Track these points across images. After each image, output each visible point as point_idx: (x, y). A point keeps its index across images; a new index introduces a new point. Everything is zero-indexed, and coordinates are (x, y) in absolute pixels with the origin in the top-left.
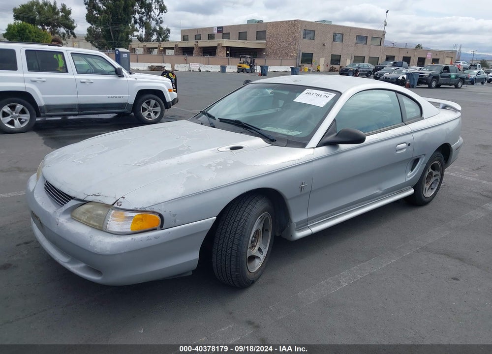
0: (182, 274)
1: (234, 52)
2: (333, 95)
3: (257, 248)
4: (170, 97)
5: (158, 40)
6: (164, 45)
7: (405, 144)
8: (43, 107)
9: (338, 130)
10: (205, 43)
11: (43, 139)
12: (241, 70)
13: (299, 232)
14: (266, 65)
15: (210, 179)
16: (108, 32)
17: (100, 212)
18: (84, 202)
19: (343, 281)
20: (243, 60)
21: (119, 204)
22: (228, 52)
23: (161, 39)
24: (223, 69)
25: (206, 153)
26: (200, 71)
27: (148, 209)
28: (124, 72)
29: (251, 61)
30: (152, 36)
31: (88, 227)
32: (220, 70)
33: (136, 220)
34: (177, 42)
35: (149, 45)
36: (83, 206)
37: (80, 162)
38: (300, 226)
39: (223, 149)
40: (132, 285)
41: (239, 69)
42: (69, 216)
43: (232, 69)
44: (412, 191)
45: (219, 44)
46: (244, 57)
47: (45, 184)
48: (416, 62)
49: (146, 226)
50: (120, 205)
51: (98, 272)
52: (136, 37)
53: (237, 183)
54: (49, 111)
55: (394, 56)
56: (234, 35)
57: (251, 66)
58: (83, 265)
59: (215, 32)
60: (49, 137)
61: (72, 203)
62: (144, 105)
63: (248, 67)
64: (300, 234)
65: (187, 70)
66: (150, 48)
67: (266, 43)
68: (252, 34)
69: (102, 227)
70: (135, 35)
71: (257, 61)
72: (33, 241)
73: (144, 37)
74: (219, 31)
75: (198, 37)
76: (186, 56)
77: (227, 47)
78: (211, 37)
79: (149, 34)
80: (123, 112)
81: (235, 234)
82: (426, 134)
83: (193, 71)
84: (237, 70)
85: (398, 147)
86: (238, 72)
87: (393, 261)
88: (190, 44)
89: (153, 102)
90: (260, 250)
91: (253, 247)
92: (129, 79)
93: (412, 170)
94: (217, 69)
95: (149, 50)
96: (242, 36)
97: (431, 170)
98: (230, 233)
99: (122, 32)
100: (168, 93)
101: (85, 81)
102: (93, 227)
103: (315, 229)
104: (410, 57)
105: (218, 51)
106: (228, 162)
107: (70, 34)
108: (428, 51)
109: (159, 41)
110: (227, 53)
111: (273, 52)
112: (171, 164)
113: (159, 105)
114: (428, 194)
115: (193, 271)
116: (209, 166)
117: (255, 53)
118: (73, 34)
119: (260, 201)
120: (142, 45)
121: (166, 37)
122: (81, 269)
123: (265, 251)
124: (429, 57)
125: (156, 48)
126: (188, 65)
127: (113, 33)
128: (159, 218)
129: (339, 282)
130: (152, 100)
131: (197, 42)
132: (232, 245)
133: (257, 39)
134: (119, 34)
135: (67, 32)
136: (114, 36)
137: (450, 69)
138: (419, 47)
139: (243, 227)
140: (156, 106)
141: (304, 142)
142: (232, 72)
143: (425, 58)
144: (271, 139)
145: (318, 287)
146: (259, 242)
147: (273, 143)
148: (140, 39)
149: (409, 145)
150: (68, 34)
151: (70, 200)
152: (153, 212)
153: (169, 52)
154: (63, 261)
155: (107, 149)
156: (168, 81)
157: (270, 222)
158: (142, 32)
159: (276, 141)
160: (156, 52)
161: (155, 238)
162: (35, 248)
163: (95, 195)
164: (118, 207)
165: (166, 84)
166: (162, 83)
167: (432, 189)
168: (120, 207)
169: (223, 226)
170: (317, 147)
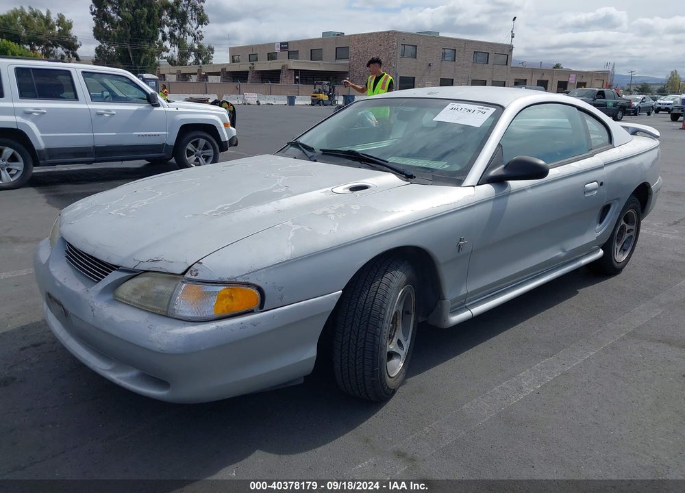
0: (290, 382)
1: (306, 77)
2: (492, 110)
3: (395, 340)
4: (226, 134)
5: (196, 62)
6: (206, 69)
7: (596, 183)
8: (42, 151)
9: (507, 160)
10: (264, 65)
11: (46, 197)
12: (316, 102)
13: (454, 316)
14: (351, 94)
15: (330, 232)
16: (126, 52)
17: (162, 288)
18: (134, 273)
19: (526, 386)
20: (318, 87)
21: (194, 273)
22: (297, 77)
23: (201, 61)
24: (291, 101)
25: (316, 195)
26: (259, 104)
27: (240, 280)
28: (160, 99)
29: (330, 89)
30: (188, 58)
31: (143, 312)
32: (286, 103)
33: (221, 297)
34: (224, 64)
35: (184, 70)
36: (133, 280)
37: (121, 214)
38: (456, 304)
39: (340, 189)
40: (208, 404)
41: (313, 101)
42: (110, 297)
43: (303, 101)
44: (601, 252)
45: (283, 67)
46: (320, 84)
47: (67, 251)
48: (555, 87)
49: (237, 306)
50: (196, 275)
51: (162, 383)
52: (166, 60)
53: (371, 238)
54: (51, 157)
55: (526, 80)
56: (304, 53)
57: (330, 96)
58: (134, 373)
59: (278, 49)
60: (52, 194)
61: (114, 276)
62: (190, 147)
63: (325, 98)
64: (456, 319)
65: (240, 103)
66: (186, 74)
67: (349, 64)
68: (329, 52)
69: (167, 312)
70: (164, 56)
71: (338, 88)
72: (44, 343)
73: (176, 58)
74: (283, 49)
75: (253, 58)
76: (238, 84)
77: (295, 70)
78: (272, 57)
79: (184, 55)
80: (160, 158)
81: (369, 318)
82: (620, 168)
83: (248, 104)
84: (310, 102)
85: (587, 188)
86: (312, 105)
87: (591, 354)
88: (243, 66)
89: (202, 142)
90: (399, 343)
91: (391, 337)
92: (167, 109)
93: (600, 222)
94: (282, 101)
95: (184, 77)
96: (315, 54)
97: (623, 223)
98: (362, 317)
99: (146, 52)
100: (224, 129)
101: (103, 112)
102: (153, 312)
103: (477, 310)
104: (547, 81)
105: (282, 76)
106: (353, 207)
107: (71, 56)
108: (569, 72)
109: (199, 63)
110: (295, 79)
111: (360, 77)
112: (264, 212)
113: (211, 146)
114: (620, 258)
115: (304, 377)
116: (325, 214)
117: (334, 77)
118: (75, 56)
119: (401, 267)
120: (175, 69)
121: (209, 58)
122: (133, 380)
123: (406, 345)
124: (572, 80)
125: (195, 74)
126: (242, 96)
127: (133, 55)
128: (257, 293)
129: (521, 388)
130: (201, 140)
131: (253, 64)
132: (366, 335)
133: (336, 58)
134: (141, 55)
135: (67, 53)
136: (134, 58)
137: (606, 94)
138: (558, 66)
139: (381, 307)
140: (206, 147)
141: (458, 178)
142: (303, 105)
143: (567, 82)
144: (407, 175)
145: (492, 396)
146: (397, 331)
147: (412, 180)
148: (171, 62)
149: (601, 184)
150: (69, 57)
151: (110, 272)
152: (248, 285)
153: (212, 79)
154: (104, 368)
155: (160, 194)
156: (223, 112)
157: (413, 300)
158: (174, 51)
159: (415, 177)
160: (194, 79)
161: (252, 324)
162: (51, 352)
163: (153, 261)
164: (193, 277)
165: (221, 116)
166: (214, 114)
167: (624, 250)
168: (197, 278)
169: (349, 305)
170: (478, 185)
